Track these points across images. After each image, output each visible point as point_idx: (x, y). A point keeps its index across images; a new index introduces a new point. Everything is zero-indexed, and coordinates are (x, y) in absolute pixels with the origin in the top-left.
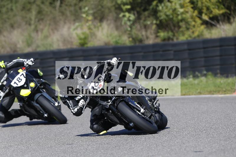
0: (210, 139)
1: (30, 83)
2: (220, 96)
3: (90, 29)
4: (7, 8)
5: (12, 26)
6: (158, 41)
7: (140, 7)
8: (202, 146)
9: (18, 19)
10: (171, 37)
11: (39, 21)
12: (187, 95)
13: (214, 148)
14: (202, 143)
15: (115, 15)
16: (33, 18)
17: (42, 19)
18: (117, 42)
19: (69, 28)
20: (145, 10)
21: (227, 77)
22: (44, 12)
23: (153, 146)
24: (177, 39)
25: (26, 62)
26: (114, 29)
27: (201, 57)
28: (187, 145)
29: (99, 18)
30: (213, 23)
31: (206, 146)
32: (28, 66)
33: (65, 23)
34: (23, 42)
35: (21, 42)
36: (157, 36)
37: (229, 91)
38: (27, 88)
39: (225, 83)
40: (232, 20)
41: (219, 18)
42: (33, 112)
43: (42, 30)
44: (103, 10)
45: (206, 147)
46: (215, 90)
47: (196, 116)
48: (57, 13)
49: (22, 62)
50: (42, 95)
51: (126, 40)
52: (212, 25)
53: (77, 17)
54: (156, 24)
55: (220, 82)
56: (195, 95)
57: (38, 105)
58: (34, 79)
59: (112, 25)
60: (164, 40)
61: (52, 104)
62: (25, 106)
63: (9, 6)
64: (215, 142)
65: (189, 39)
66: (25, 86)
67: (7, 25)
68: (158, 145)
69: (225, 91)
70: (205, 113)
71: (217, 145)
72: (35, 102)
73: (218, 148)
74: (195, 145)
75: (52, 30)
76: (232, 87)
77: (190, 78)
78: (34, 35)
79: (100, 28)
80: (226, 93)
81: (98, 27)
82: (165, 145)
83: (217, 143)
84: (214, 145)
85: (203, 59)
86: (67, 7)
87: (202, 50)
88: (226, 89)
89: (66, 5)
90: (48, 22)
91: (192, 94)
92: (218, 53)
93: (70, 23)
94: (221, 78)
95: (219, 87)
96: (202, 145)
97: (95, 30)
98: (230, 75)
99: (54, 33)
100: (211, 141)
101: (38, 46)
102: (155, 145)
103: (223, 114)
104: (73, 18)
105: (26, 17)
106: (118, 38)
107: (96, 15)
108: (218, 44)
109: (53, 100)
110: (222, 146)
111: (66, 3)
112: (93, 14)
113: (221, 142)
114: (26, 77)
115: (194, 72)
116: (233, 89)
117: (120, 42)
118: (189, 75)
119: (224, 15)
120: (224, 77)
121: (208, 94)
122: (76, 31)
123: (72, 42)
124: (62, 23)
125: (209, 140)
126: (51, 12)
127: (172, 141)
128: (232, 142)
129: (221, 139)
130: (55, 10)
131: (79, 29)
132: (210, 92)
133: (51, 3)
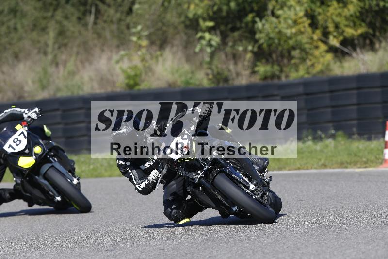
0: (342, 241)
1: (34, 146)
2: (357, 170)
3: (143, 60)
4: (8, 27)
5: (16, 57)
6: (256, 79)
7: (226, 25)
8: (328, 253)
9: (26, 43)
10: (277, 73)
11: (59, 48)
12: (303, 169)
13: (348, 256)
14: (328, 248)
15: (185, 38)
16: (51, 42)
17: (65, 45)
18: (187, 83)
19: (109, 59)
20: (233, 29)
21: (369, 139)
22: (69, 34)
23: (247, 253)
24: (287, 76)
25: (26, 114)
26: (184, 60)
27: (327, 107)
28: (304, 252)
29: (158, 42)
30: (346, 50)
31: (335, 253)
32: (31, 120)
33: (103, 50)
34: (33, 82)
35: (30, 82)
36: (254, 73)
37: (372, 162)
38: (30, 154)
39: (366, 149)
40: (377, 46)
41: (356, 42)
42: (37, 193)
43: (65, 63)
44: (164, 28)
45: (334, 255)
46: (349, 161)
47: (317, 204)
48: (89, 34)
49: (19, 113)
50: (53, 166)
51: (202, 79)
52: (344, 54)
53: (122, 41)
54: (252, 51)
55: (358, 147)
56: (316, 168)
57: (46, 182)
58: (41, 141)
59: (180, 54)
60: (265, 78)
61: (69, 180)
62: (25, 183)
63: (11, 24)
64: (350, 247)
65: (306, 76)
66: (27, 151)
67: (8, 55)
68: (257, 252)
69: (366, 163)
70: (334, 199)
71: (354, 251)
72: (41, 177)
73: (355, 255)
74: (317, 251)
75: (82, 62)
76: (378, 157)
77: (309, 140)
78: (52, 70)
79: (160, 59)
80: (367, 165)
81: (157, 57)
82: (268, 252)
83: (354, 248)
84: (348, 251)
85: (329, 110)
86: (105, 25)
87: (328, 95)
88: (368, 160)
89: (105, 22)
90: (75, 49)
91: (312, 168)
92: (354, 100)
93: (111, 51)
94: (359, 140)
95: (355, 155)
96: (329, 251)
97: (152, 63)
98: (373, 136)
99: (84, 67)
100: (343, 245)
101: (58, 90)
102: (251, 252)
103: (363, 200)
104: (115, 42)
105: (39, 42)
106: (190, 75)
107: (154, 38)
108: (354, 85)
109: (70, 174)
110: (361, 253)
111: (105, 18)
112: (149, 37)
113: (359, 246)
114: (27, 138)
115: (315, 131)
116: (380, 158)
117: (192, 81)
118: (307, 137)
119: (364, 36)
120: (364, 139)
121: (338, 168)
122: (120, 64)
123: (114, 83)
124: (97, 50)
125: (339, 242)
126: (80, 33)
127: (279, 244)
128: (377, 246)
129: (360, 241)
130: (87, 29)
131: (126, 60)
132: (342, 165)
133: (79, 19)
